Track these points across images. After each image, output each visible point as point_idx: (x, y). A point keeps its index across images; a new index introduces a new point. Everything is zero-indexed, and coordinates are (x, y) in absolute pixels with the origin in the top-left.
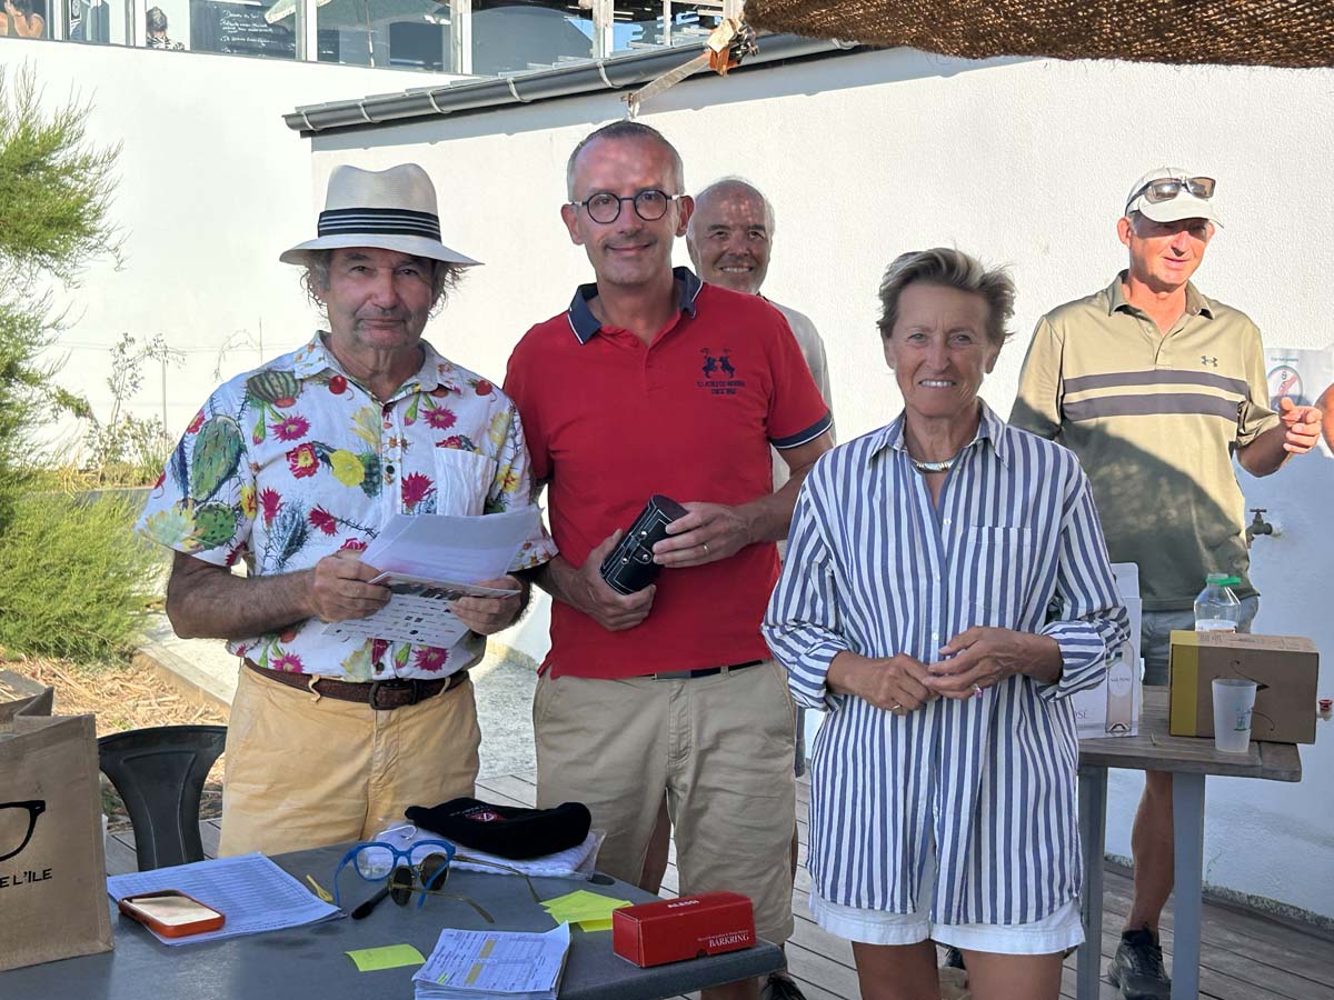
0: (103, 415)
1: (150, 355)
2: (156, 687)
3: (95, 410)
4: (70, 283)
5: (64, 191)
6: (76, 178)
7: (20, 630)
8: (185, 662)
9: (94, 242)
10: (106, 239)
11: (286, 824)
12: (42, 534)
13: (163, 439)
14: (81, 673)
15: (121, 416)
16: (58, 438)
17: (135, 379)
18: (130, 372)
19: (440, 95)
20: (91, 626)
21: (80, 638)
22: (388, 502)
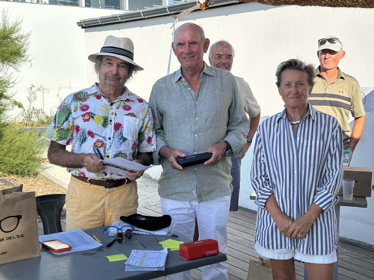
0: (26, 107)
1: (39, 90)
2: (44, 183)
3: (24, 106)
4: (18, 71)
5: (16, 45)
6: (18, 41)
7: (6, 168)
8: (53, 176)
9: (24, 59)
10: (27, 58)
11: (82, 220)
12: (11, 141)
13: (43, 114)
14: (23, 179)
15: (31, 108)
16: (15, 114)
17: (35, 97)
18: (33, 95)
19: (121, 16)
20: (25, 167)
21: (22, 170)
22: (110, 130)
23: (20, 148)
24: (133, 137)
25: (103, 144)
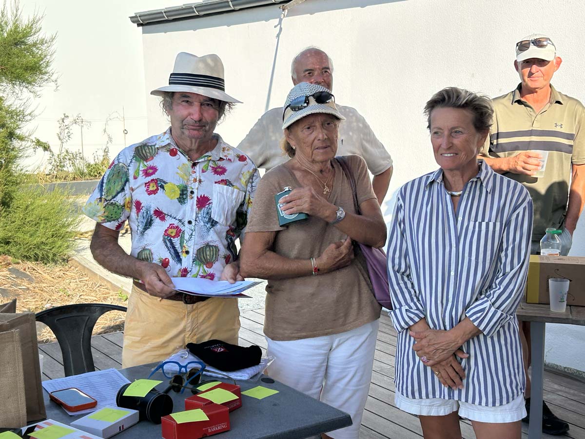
2: (79, 274)
7: (18, 250)
12: (27, 207)
14: (46, 268)
18: (67, 131)
20: (49, 248)
21: (45, 253)
22: (190, 207)
23: (40, 219)
24: (227, 219)
25: (180, 233)
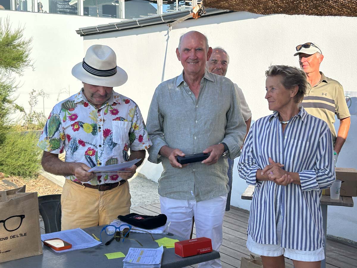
0: (28, 111)
1: (40, 95)
2: (44, 184)
3: (25, 110)
4: (20, 75)
5: (18, 51)
6: (21, 47)
7: (8, 169)
8: (52, 177)
9: (26, 64)
10: (29, 63)
12: (14, 143)
13: (44, 117)
14: (25, 180)
15: (32, 111)
16: (16, 117)
17: (36, 101)
19: (118, 25)
20: (27, 168)
21: (24, 171)
22: (100, 137)
23: (22, 150)
